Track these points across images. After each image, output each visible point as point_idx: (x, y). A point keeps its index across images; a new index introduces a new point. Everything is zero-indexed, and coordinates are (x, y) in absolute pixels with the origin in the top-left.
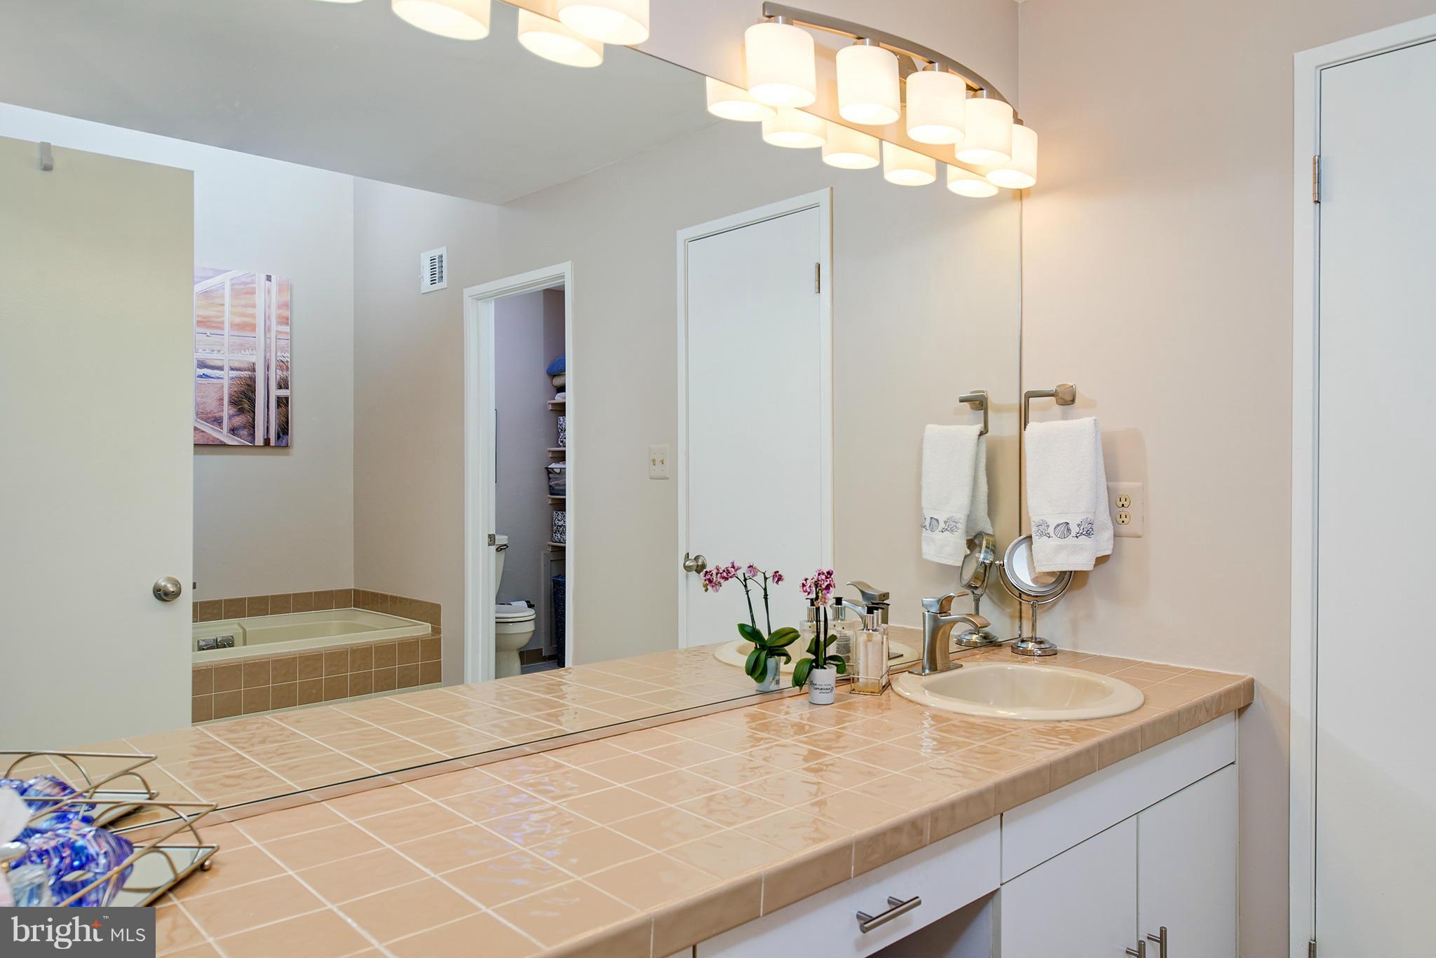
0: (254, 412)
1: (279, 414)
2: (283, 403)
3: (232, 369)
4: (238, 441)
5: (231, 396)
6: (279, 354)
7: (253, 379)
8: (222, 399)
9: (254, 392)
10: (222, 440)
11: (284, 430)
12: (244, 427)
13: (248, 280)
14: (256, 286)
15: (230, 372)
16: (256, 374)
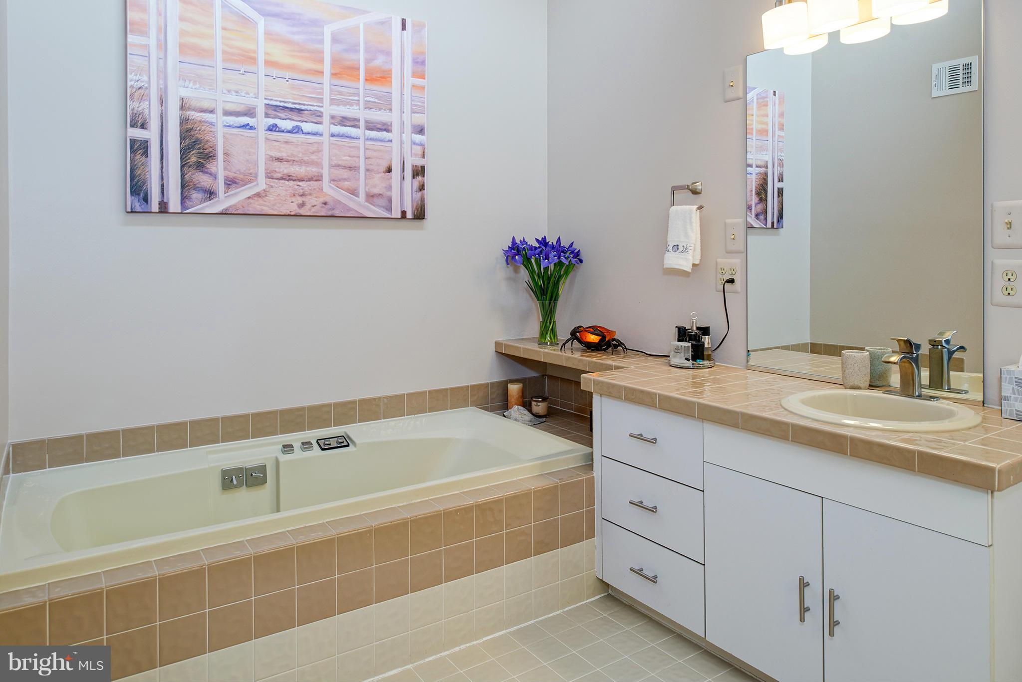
0: (767, 201)
1: (779, 202)
2: (780, 192)
3: (757, 167)
4: (760, 225)
5: (756, 188)
6: (779, 154)
7: (766, 174)
8: (752, 191)
9: (767, 185)
10: (752, 224)
11: (780, 216)
12: (762, 213)
13: (764, 95)
14: (769, 100)
15: (756, 169)
16: (768, 170)
